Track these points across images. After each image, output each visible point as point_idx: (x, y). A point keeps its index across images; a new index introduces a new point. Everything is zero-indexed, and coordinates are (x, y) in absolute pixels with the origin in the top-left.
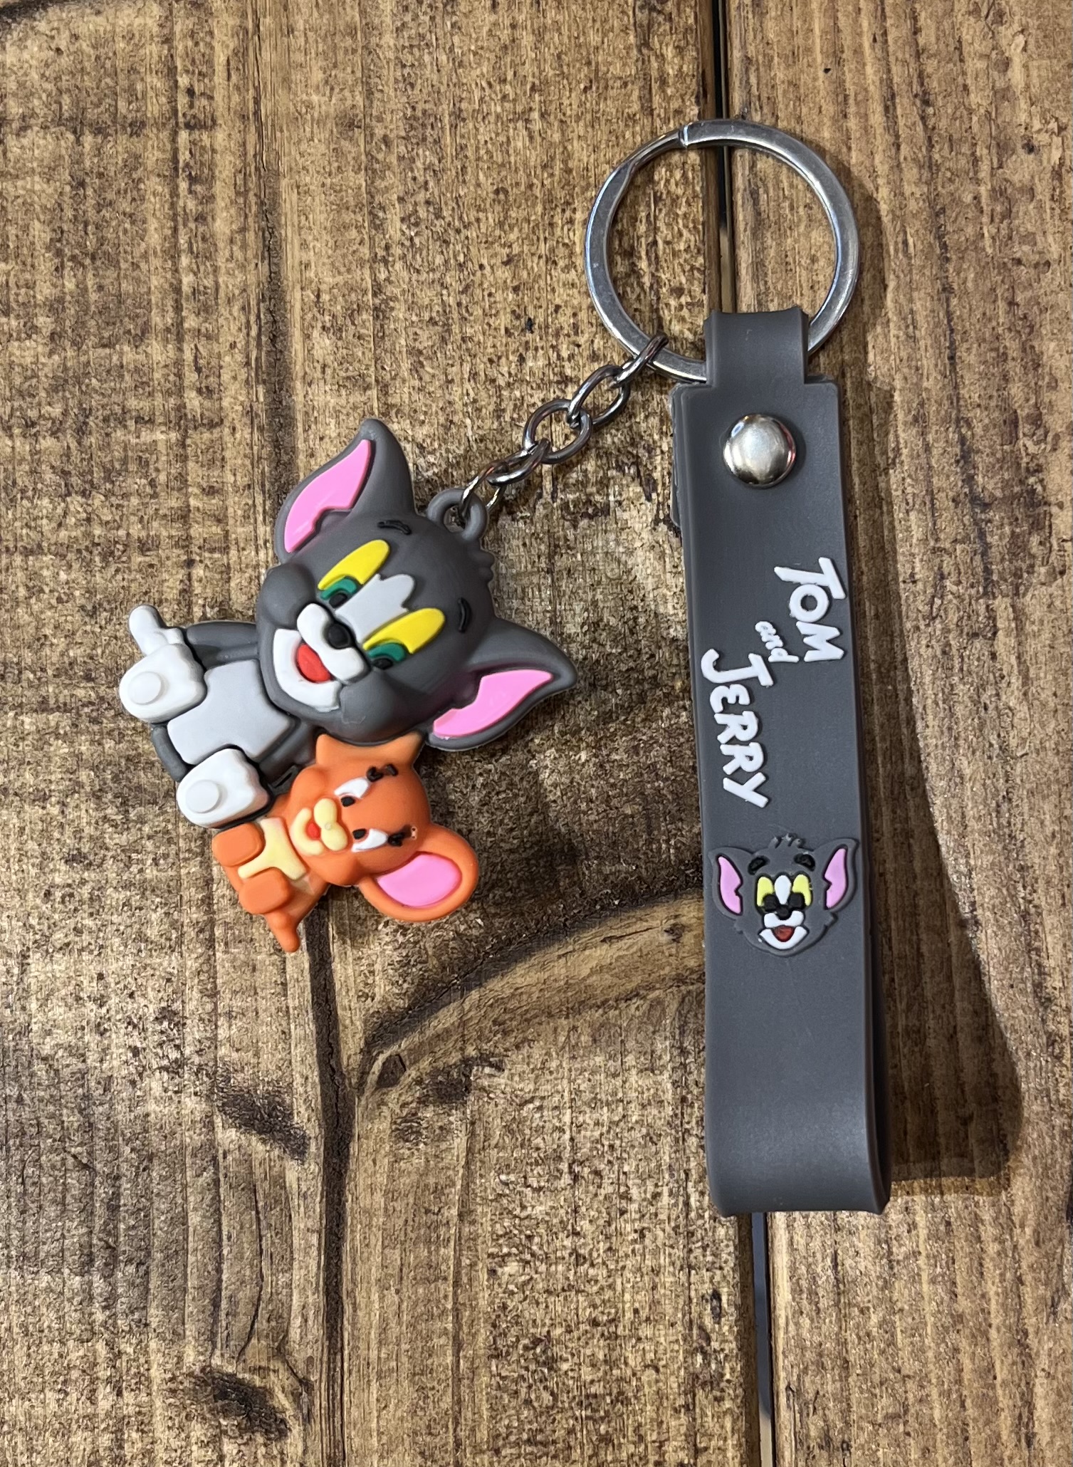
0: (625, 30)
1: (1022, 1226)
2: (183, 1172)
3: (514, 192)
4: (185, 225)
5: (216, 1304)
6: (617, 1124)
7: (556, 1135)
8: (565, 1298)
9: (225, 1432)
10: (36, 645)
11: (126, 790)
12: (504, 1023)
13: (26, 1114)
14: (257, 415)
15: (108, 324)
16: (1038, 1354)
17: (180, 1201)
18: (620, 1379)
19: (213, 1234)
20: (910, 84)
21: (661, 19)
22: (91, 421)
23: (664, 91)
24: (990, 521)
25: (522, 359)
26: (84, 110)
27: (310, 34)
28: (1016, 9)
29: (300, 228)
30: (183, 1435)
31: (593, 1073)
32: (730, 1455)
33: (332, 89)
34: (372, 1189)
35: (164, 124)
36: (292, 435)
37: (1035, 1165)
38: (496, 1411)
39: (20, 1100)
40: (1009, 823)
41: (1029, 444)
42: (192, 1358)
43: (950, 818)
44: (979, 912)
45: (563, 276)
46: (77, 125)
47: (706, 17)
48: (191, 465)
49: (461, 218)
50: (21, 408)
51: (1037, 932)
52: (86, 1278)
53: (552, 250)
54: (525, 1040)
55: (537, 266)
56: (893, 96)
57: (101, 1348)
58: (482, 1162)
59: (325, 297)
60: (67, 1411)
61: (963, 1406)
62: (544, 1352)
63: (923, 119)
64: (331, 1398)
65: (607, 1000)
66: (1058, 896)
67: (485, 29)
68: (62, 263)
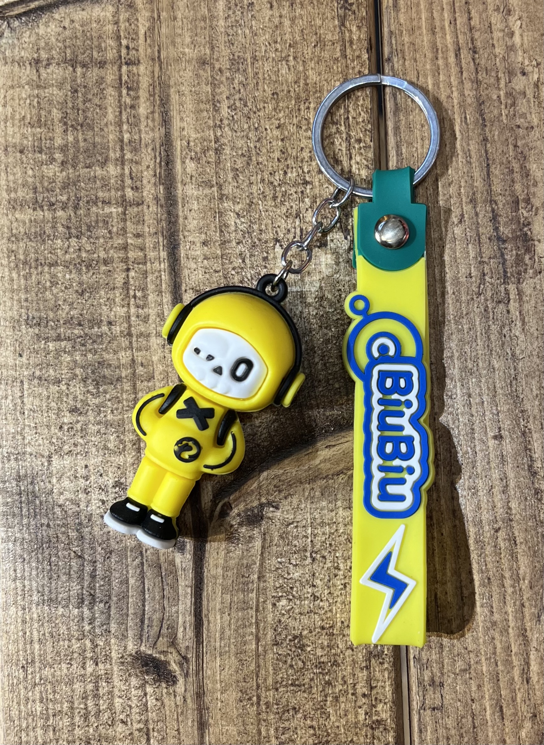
0: (333, 18)
1: (524, 580)
2: (127, 559)
3: (281, 94)
4: (125, 110)
5: (142, 621)
6: (333, 534)
7: (304, 539)
8: (309, 617)
9: (148, 682)
10: (55, 309)
11: (98, 378)
12: (279, 487)
13: (51, 532)
14: (160, 200)
15: (89, 157)
16: (531, 639)
17: (125, 573)
18: (335, 655)
19: (141, 588)
20: (468, 43)
21: (350, 13)
22: (81, 203)
23: (352, 47)
24: (506, 248)
25: (285, 173)
26: (77, 56)
27: (184, 20)
28: (516, 8)
29: (180, 112)
30: (127, 684)
31: (321, 510)
32: (387, 689)
33: (195, 46)
34: (216, 566)
35: (115, 63)
36: (177, 210)
37: (529, 551)
38: (276, 671)
39: (48, 526)
40: (516, 390)
41: (524, 212)
42: (131, 647)
43: (488, 388)
44: (502, 432)
45: (305, 134)
46: (73, 63)
47: (371, 12)
48: (128, 223)
49: (256, 106)
50: (48, 198)
51: (529, 441)
52: (81, 609)
53: (300, 122)
54: (290, 494)
55: (293, 129)
56: (459, 49)
57: (88, 643)
58: (269, 553)
59: (192, 144)
60: (72, 673)
61: (497, 665)
62: (299, 642)
63: (474, 60)
64: (198, 665)
65: (328, 475)
66: (539, 424)
67: (267, 18)
68: (67, 128)
